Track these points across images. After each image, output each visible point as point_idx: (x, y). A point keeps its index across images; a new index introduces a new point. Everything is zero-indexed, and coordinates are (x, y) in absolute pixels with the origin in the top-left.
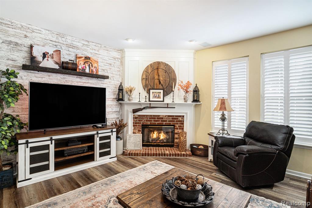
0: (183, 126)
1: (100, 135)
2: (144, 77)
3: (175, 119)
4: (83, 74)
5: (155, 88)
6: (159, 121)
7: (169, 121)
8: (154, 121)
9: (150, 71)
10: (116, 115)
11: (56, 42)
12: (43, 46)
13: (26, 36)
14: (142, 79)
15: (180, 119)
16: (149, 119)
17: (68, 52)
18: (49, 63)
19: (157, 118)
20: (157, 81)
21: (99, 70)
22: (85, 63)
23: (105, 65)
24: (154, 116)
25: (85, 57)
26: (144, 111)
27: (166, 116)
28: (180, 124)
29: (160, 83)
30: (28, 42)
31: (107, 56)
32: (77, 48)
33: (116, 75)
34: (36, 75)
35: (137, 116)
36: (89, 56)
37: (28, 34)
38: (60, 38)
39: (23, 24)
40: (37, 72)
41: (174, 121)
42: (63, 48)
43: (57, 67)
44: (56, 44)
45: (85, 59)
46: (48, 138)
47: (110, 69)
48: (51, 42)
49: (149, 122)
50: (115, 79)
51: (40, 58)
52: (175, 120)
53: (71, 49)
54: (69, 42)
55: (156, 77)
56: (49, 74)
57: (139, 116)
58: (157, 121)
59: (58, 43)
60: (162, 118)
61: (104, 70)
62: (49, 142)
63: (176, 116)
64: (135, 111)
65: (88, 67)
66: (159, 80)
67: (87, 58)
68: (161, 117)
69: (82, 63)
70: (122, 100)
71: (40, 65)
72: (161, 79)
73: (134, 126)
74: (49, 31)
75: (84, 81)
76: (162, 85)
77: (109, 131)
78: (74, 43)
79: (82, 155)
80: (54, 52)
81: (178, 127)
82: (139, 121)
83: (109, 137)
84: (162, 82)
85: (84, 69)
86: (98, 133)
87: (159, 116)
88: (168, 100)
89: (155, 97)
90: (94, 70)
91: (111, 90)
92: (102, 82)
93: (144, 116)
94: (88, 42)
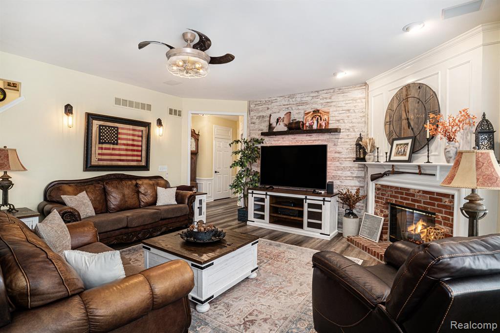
0: (453, 219)
1: (308, 201)
2: (388, 120)
3: (436, 200)
4: (311, 131)
5: (402, 137)
6: (408, 199)
7: (424, 203)
8: (402, 198)
9: (395, 106)
11: (287, 105)
12: (279, 112)
13: (268, 108)
14: (386, 123)
15: (446, 201)
16: (394, 194)
17: (297, 111)
18: (281, 127)
19: (407, 194)
20: (404, 122)
21: (330, 122)
22: (313, 118)
23: (340, 114)
24: (401, 188)
25: (313, 111)
26: (386, 178)
27: (419, 191)
28: (446, 213)
29: (409, 125)
30: (269, 112)
31: (343, 101)
32: (306, 103)
33: (358, 123)
34: (275, 139)
35: (379, 186)
36: (319, 107)
37: (269, 107)
38: (291, 100)
39: (266, 99)
40: (274, 136)
41: (433, 205)
42: (293, 108)
43: (286, 129)
44: (288, 106)
45: (313, 114)
47: (348, 117)
48: (284, 107)
49: (394, 199)
50: (356, 130)
51: (274, 125)
52: (436, 203)
53: (300, 107)
54: (299, 99)
55: (404, 116)
56: (283, 136)
57: (382, 186)
58: (405, 199)
59: (289, 104)
60: (413, 195)
61: (338, 121)
62: (264, 197)
63: (439, 194)
64: (374, 178)
65: (315, 122)
66: (408, 119)
67: (316, 111)
68: (411, 192)
69: (310, 118)
70: (364, 160)
71: (274, 130)
72: (411, 117)
73: (376, 202)
74: (282, 97)
75: (314, 139)
76: (412, 129)
77: (321, 198)
78: (303, 99)
79: (292, 218)
80: (285, 115)
81: (441, 219)
82: (382, 194)
83: (320, 207)
84: (412, 124)
85: (311, 126)
86: (306, 199)
87: (408, 189)
88: (421, 159)
89: (398, 154)
90: (323, 124)
91: (349, 146)
92: (337, 136)
93: (388, 186)
94: (318, 92)
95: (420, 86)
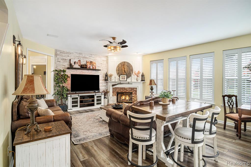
0: (136, 93)
1: (97, 95)
2: (118, 69)
3: (133, 89)
4: (90, 69)
5: (123, 74)
6: (125, 90)
7: (129, 90)
8: (122, 90)
9: (120, 66)
10: (105, 87)
11: (78, 57)
12: (74, 59)
13: (68, 56)
14: (117, 70)
15: (135, 89)
16: (120, 89)
17: (83, 60)
18: (77, 66)
19: (124, 89)
20: (123, 71)
21: (96, 67)
22: (90, 64)
23: (99, 64)
24: (122, 88)
25: (90, 62)
26: (117, 85)
27: (128, 88)
28: (135, 92)
29: (125, 72)
30: (69, 58)
31: (100, 60)
32: (87, 58)
33: (104, 68)
34: (72, 71)
35: (114, 88)
36: (92, 61)
37: (69, 55)
38: (80, 55)
39: (67, 51)
40: (72, 69)
41: (132, 90)
42: (81, 59)
43: (79, 67)
44: (79, 57)
45: (90, 63)
46: (77, 95)
47: (101, 66)
48: (77, 57)
49: (120, 91)
50: (104, 71)
51: (73, 64)
52: (133, 90)
53: (84, 59)
54: (84, 56)
55: (123, 69)
56: (76, 70)
57: (115, 88)
58: (124, 90)
59: (80, 57)
60: (126, 89)
61: (98, 67)
62: (78, 97)
64: (113, 85)
65: (91, 66)
66: (125, 70)
67: (91, 62)
68: (126, 88)
69: (89, 64)
70: (107, 80)
71: (73, 67)
72: (126, 70)
73: (113, 92)
74: (76, 52)
75: (90, 72)
76: (126, 73)
77: (101, 94)
78: (86, 56)
79: (90, 103)
80: (78, 61)
81: (134, 93)
82: (115, 90)
83: (100, 97)
84: (126, 72)
85: (90, 67)
86: (96, 94)
87: (125, 88)
88: (129, 80)
89: (122, 79)
90: (94, 67)
91: (101, 76)
92: (98, 72)
93: (118, 88)
94: (91, 54)
95: (128, 63)
